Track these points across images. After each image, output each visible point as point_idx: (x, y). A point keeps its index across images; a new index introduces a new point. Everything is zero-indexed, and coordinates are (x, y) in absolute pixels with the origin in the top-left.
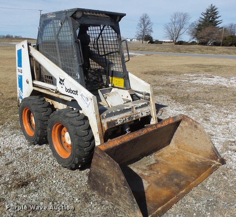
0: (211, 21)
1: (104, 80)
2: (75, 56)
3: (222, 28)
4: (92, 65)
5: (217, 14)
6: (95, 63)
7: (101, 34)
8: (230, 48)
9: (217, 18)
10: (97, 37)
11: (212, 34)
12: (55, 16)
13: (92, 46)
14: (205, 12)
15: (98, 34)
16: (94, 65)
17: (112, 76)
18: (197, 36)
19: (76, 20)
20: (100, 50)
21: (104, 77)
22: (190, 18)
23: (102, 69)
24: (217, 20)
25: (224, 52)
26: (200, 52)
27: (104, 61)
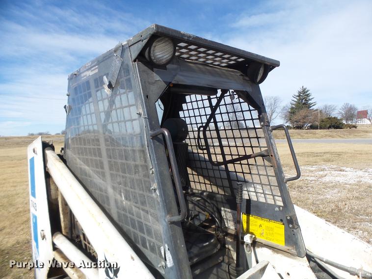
0: (304, 104)
1: (227, 219)
2: (155, 186)
3: (317, 110)
4: (195, 182)
5: (310, 96)
6: (201, 179)
7: (213, 115)
8: (331, 131)
9: (309, 100)
10: (202, 123)
11: (307, 117)
12: (97, 71)
13: (193, 142)
14: (297, 94)
15: (206, 115)
16: (199, 184)
17: (248, 213)
18: (290, 119)
19: (154, 69)
20: (212, 150)
21: (227, 213)
22: (281, 101)
23: (218, 193)
24: (310, 102)
25: (326, 135)
26: (299, 137)
27: (224, 175)
